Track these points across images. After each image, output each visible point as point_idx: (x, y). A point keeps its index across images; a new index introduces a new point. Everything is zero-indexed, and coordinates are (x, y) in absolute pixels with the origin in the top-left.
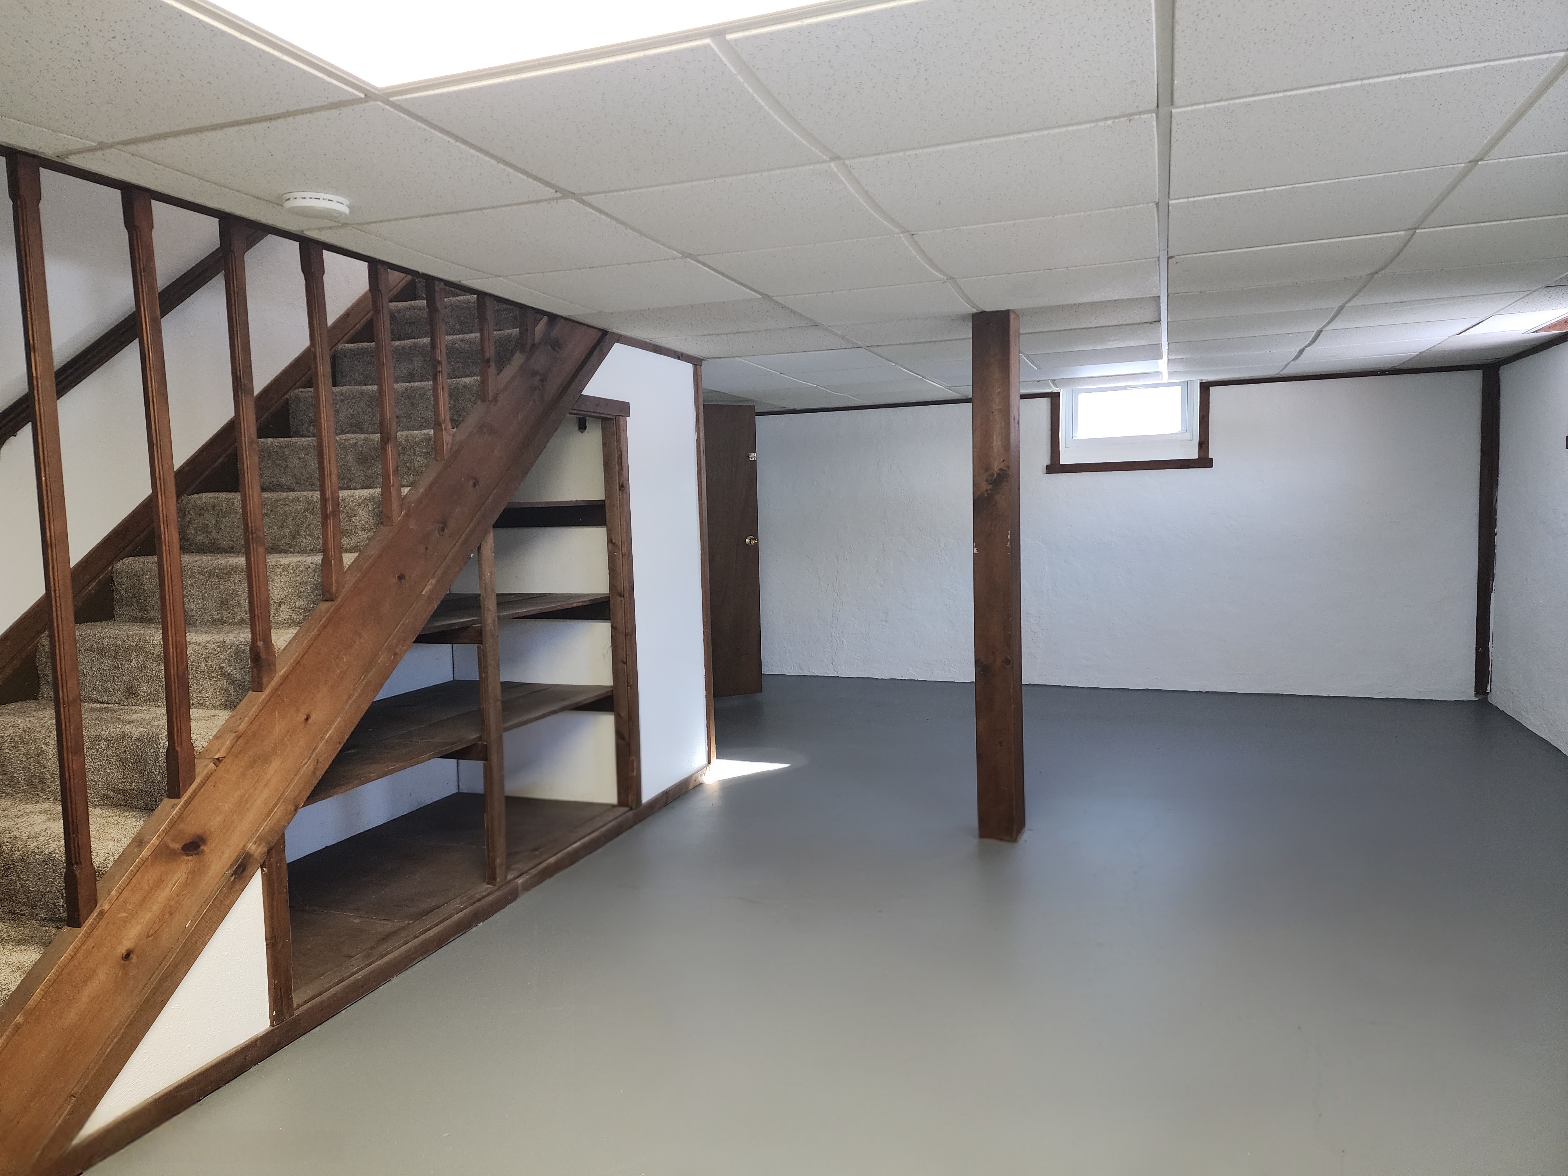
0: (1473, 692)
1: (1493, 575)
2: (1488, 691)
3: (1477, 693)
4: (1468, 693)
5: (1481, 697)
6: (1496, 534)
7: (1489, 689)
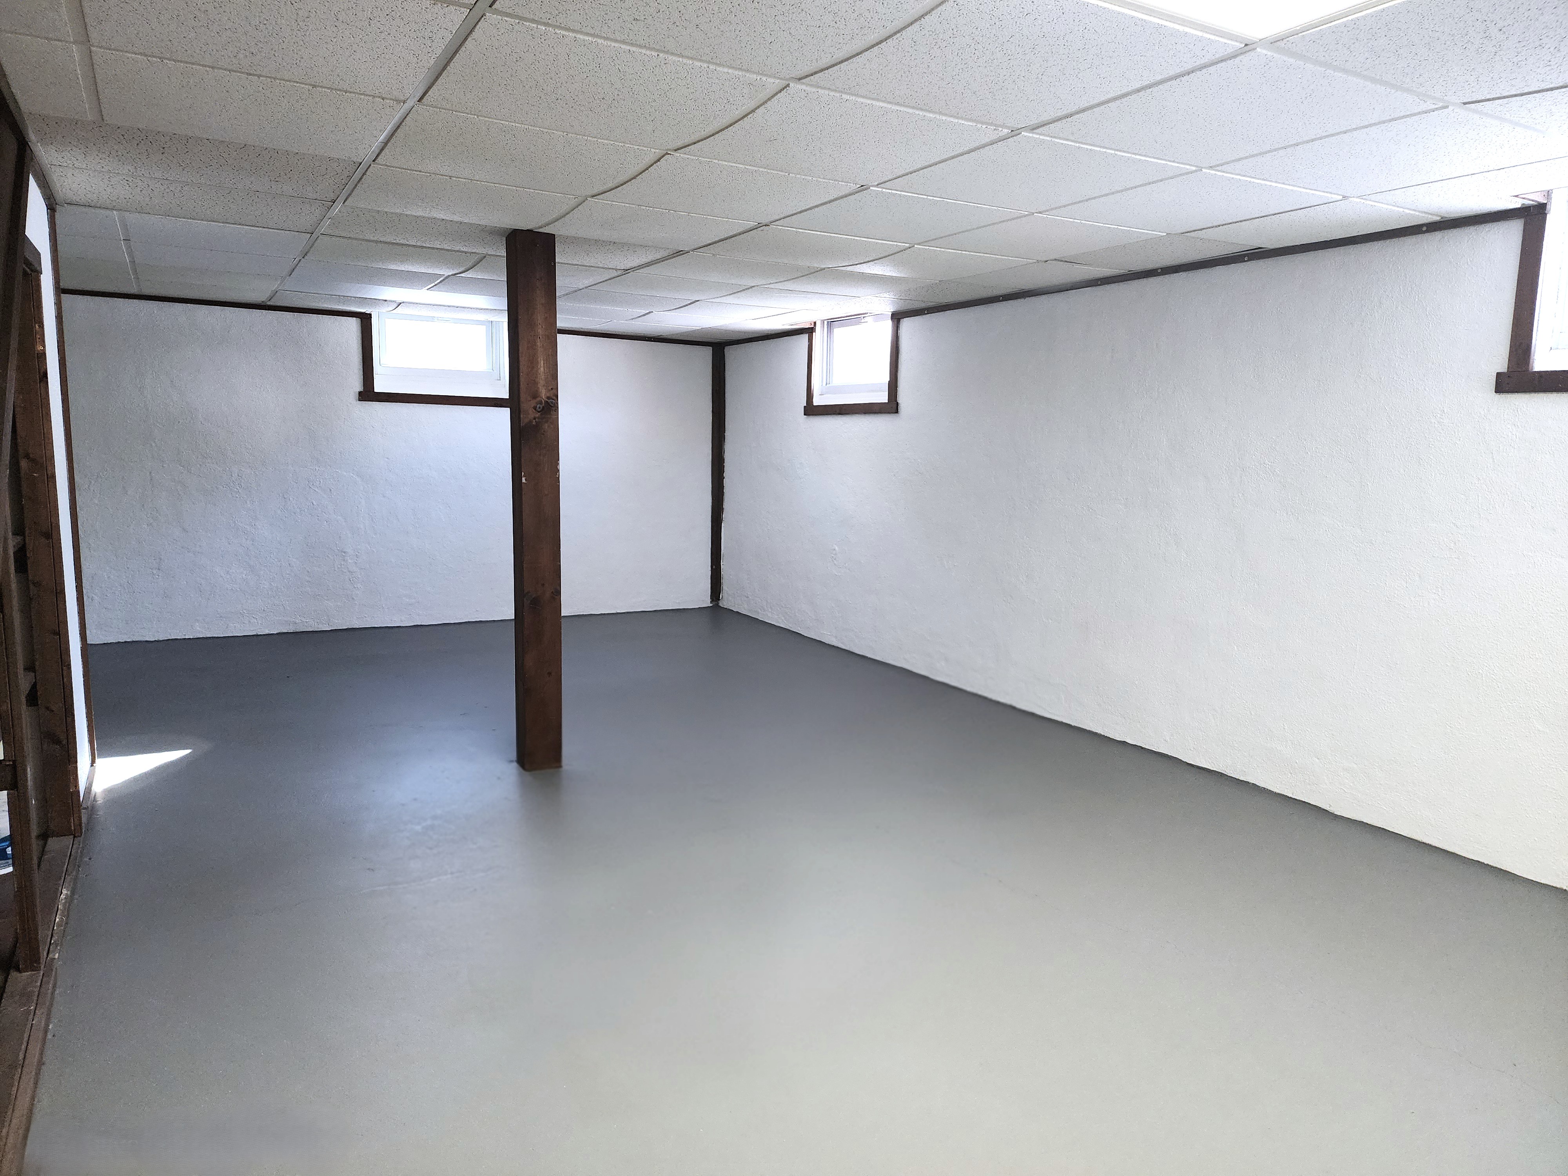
0: (709, 600)
1: (723, 509)
2: (720, 598)
3: (712, 601)
4: (707, 602)
5: (714, 603)
6: (724, 478)
7: (721, 596)
